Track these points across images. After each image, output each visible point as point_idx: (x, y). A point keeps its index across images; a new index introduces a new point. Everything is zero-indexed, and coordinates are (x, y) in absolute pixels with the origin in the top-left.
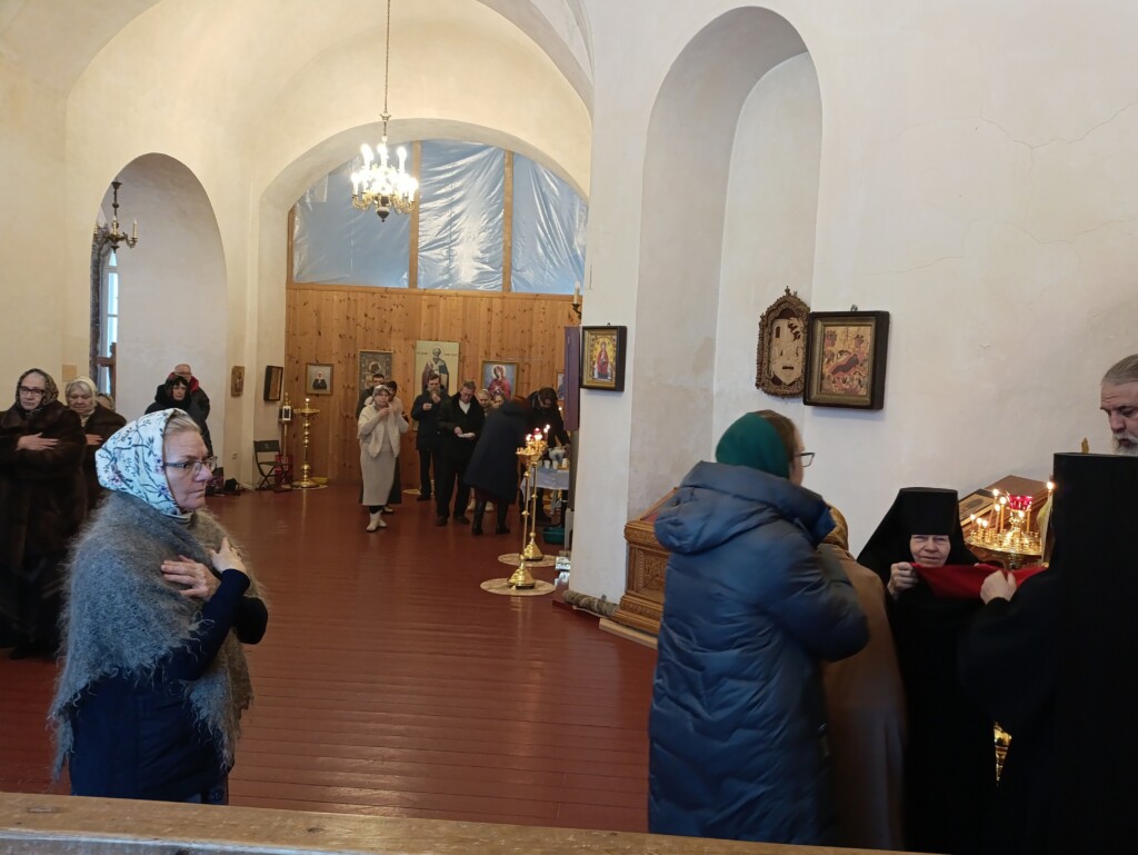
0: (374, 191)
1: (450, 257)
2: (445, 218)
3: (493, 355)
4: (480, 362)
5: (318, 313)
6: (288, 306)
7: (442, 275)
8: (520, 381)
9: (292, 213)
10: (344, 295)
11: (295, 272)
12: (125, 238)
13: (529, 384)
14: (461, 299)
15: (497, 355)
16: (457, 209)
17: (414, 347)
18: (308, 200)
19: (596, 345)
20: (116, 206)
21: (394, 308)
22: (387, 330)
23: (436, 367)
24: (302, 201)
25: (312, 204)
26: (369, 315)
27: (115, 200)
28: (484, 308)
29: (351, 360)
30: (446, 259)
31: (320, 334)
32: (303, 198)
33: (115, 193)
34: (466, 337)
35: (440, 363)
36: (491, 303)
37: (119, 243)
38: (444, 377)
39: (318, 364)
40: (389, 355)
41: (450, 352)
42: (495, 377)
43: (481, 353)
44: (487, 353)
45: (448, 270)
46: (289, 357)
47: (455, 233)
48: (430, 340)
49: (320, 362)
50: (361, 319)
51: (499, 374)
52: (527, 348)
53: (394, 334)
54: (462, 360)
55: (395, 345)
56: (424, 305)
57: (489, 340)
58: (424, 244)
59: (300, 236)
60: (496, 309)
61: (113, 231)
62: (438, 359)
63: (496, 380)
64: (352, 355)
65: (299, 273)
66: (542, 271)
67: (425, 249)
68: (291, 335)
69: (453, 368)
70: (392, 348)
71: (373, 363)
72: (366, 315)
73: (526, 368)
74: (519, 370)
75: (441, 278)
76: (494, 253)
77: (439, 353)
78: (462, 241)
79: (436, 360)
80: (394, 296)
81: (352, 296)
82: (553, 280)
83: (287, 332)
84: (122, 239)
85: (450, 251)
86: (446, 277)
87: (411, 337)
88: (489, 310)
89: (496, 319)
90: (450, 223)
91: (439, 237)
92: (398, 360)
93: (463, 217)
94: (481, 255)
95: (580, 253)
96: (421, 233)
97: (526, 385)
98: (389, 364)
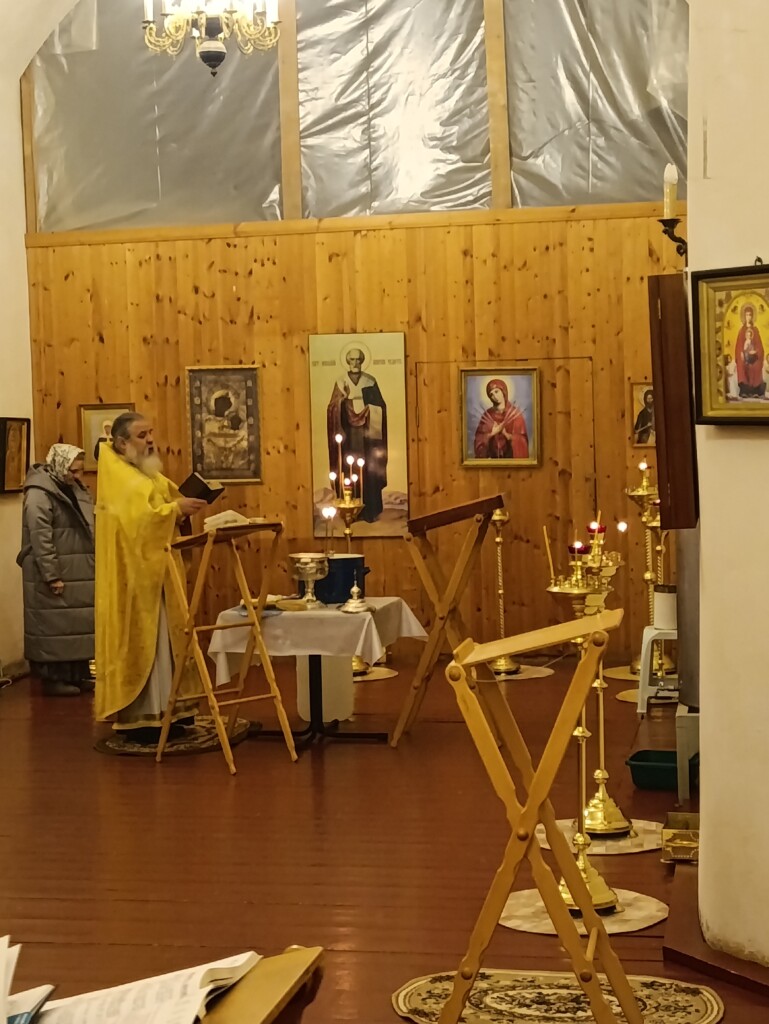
1: (369, 142)
2: (356, 54)
3: (482, 354)
4: (454, 372)
5: (94, 296)
6: (33, 285)
7: (355, 185)
8: (546, 410)
9: (26, 77)
10: (145, 251)
11: (42, 210)
13: (568, 414)
14: (400, 234)
15: (491, 353)
16: (377, 34)
17: (304, 351)
18: (58, 50)
19: (729, 316)
21: (256, 267)
22: (243, 318)
23: (355, 392)
24: (46, 52)
25: (66, 56)
26: (204, 288)
28: (454, 245)
29: (170, 391)
30: (363, 148)
31: (102, 340)
32: (49, 44)
34: (419, 319)
35: (363, 383)
36: (470, 237)
38: (375, 411)
39: (101, 406)
40: (251, 374)
41: (385, 355)
42: (491, 405)
43: (455, 353)
44: (468, 351)
45: (368, 170)
46: (42, 394)
47: (377, 86)
48: (340, 331)
49: (105, 401)
50: (187, 299)
51: (499, 396)
52: (557, 334)
53: (257, 325)
54: (412, 371)
55: (264, 350)
56: (321, 256)
57: (470, 321)
58: (310, 119)
59: (48, 130)
60: (483, 246)
62: (360, 374)
63: (491, 411)
64: (172, 380)
65: (52, 208)
66: (579, 153)
67: (311, 131)
68: (41, 348)
69: (393, 392)
70: (257, 358)
71: (218, 394)
72: (196, 290)
73: (559, 378)
74: (544, 387)
75: (352, 194)
76: (467, 123)
77: (361, 359)
78: (395, 102)
79: (356, 376)
80: (254, 242)
81: (164, 250)
82: (607, 171)
83: (34, 341)
85: (368, 129)
86: (364, 189)
87: (296, 330)
88: (465, 253)
89: (483, 275)
90: (365, 65)
91: (343, 101)
92: (271, 383)
93: (395, 47)
94: (438, 131)
95: (664, 103)
96: (302, 96)
97: (560, 419)
98: (252, 393)
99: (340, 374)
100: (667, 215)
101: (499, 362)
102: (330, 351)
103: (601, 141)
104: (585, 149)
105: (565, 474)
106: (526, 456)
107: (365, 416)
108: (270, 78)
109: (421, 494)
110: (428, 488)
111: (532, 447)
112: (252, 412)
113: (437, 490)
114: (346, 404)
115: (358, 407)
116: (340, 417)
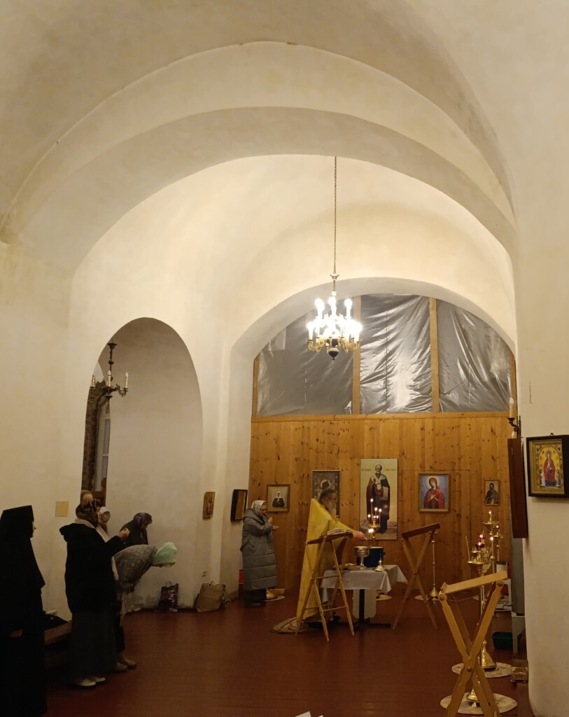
0: (325, 336)
1: (386, 386)
2: (382, 355)
3: (427, 468)
4: (416, 474)
5: (277, 441)
6: (253, 437)
7: (380, 402)
8: (452, 491)
9: (257, 359)
10: (299, 425)
11: (259, 407)
12: (118, 388)
13: (460, 492)
14: (397, 421)
15: (431, 467)
16: (391, 347)
17: (359, 465)
18: (270, 349)
19: (541, 454)
20: (111, 363)
21: (341, 432)
22: (335, 452)
23: (378, 481)
24: (265, 350)
25: (273, 352)
26: (321, 440)
27: (111, 358)
28: (418, 425)
29: (305, 479)
30: (384, 388)
31: (279, 459)
32: (266, 347)
33: (111, 353)
34: (404, 454)
35: (381, 478)
36: (423, 423)
37: (113, 394)
38: (386, 489)
39: (277, 485)
40: (338, 473)
41: (390, 467)
42: (430, 487)
43: (417, 467)
44: (422, 467)
45: (386, 397)
46: (253, 480)
47: (390, 366)
48: (373, 458)
49: (279, 483)
50: (314, 443)
51: (434, 484)
52: (457, 461)
53: (341, 454)
54: (400, 474)
55: (343, 464)
56: (367, 428)
57: (423, 455)
58: (364, 377)
59: (263, 379)
60: (429, 427)
61: (109, 384)
62: (380, 474)
63: (430, 490)
64: (306, 476)
65: (263, 408)
66: (465, 393)
67: (363, 382)
68: (254, 461)
70: (340, 467)
71: (324, 481)
72: (317, 440)
73: (457, 478)
74: (451, 481)
75: (379, 405)
76: (423, 381)
77: (381, 469)
78: (396, 371)
79: (378, 475)
80: (341, 423)
81: (306, 424)
82: (475, 400)
83: (251, 459)
84: (115, 390)
85: (386, 382)
86: (384, 404)
87: (356, 456)
88: (422, 429)
89: (428, 437)
90: (386, 358)
91: (377, 371)
92: (345, 477)
93: (397, 352)
94: (412, 383)
95: (497, 376)
96: (361, 369)
97: (457, 493)
98: (338, 481)
99: (372, 474)
100: (511, 417)
101: (435, 472)
102: (369, 464)
103: (473, 389)
104: (468, 392)
105: (459, 516)
106: (444, 508)
107: (382, 491)
108: (349, 362)
109: (403, 523)
110: (405, 520)
111: (446, 504)
112: (338, 488)
113: (409, 521)
114: (375, 486)
115: (379, 487)
116: (372, 491)
